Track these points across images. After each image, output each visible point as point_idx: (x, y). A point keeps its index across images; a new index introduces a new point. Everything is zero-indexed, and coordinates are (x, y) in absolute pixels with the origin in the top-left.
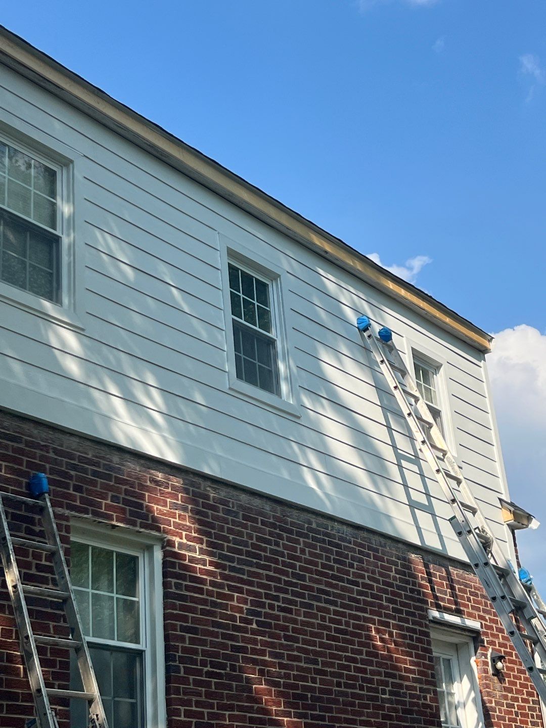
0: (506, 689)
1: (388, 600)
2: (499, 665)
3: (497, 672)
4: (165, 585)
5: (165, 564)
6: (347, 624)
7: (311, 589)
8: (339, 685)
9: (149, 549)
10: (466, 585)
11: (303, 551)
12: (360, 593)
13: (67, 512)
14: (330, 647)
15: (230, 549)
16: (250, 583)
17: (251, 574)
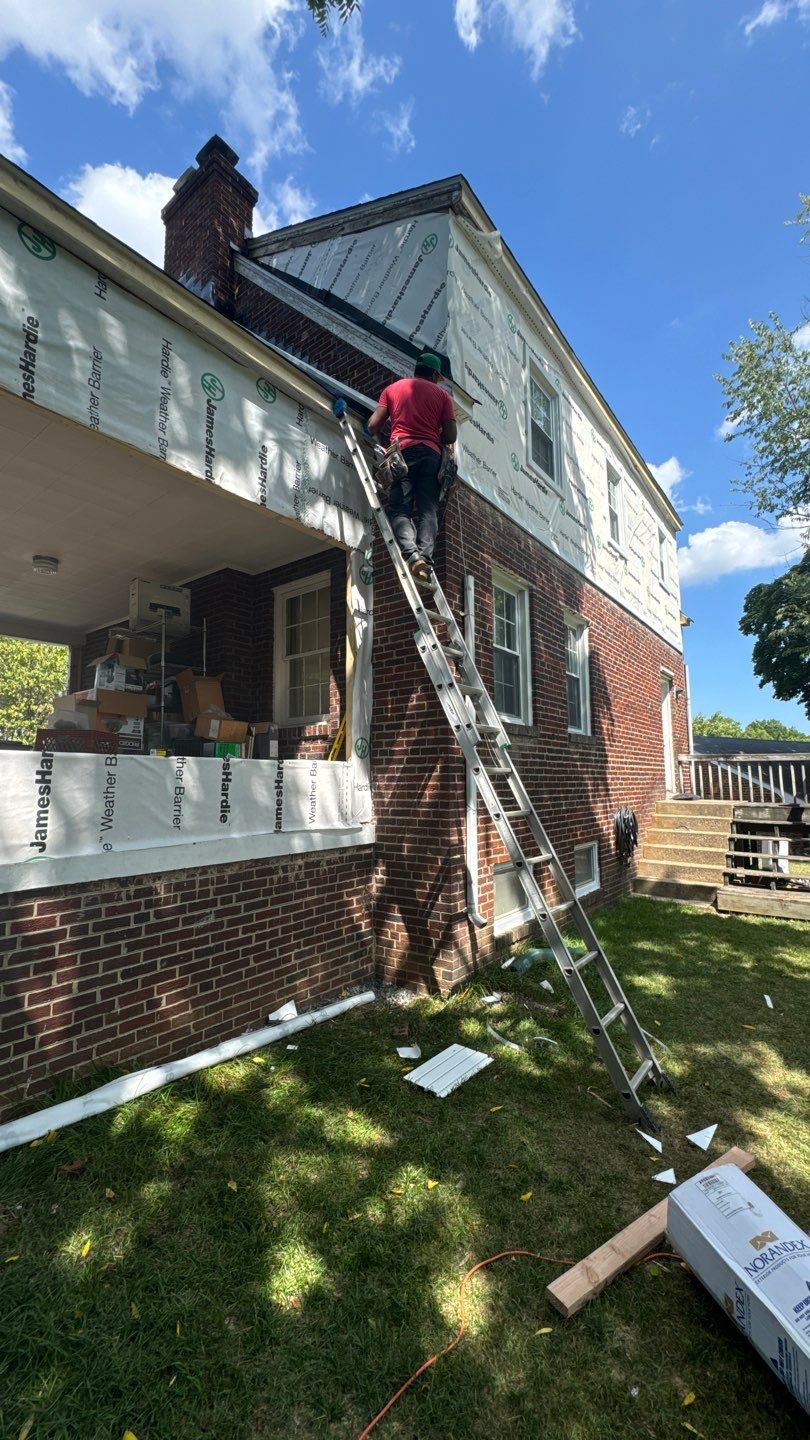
0: (678, 706)
1: (650, 660)
4: (590, 646)
5: (589, 635)
7: (630, 653)
8: (637, 700)
9: (582, 626)
10: (670, 654)
11: (628, 632)
12: (643, 656)
13: (563, 603)
14: (635, 682)
15: (608, 629)
16: (615, 649)
17: (614, 642)
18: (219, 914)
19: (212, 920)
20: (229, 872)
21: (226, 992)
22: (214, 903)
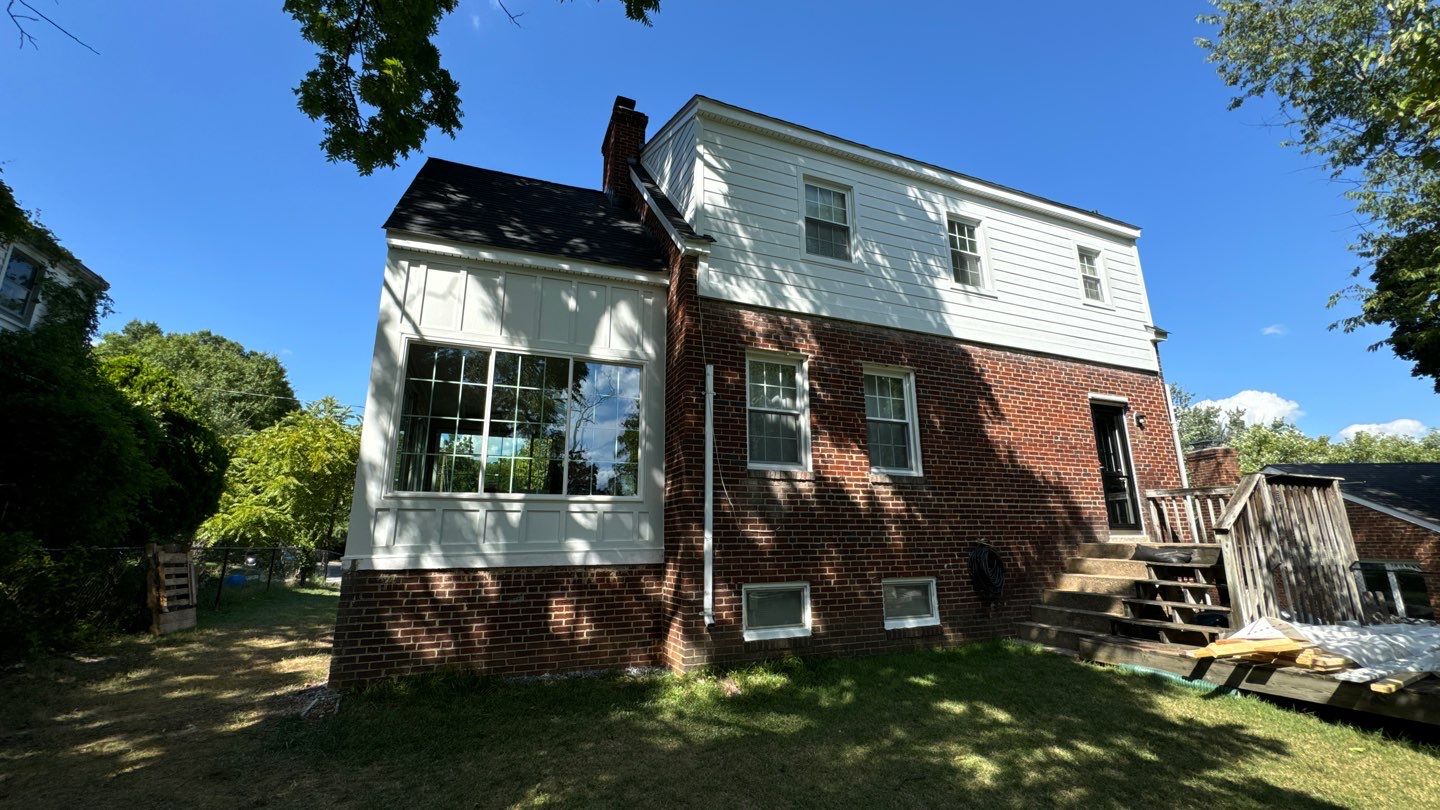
0: (1147, 434)
1: (1059, 390)
2: (1141, 421)
3: (1140, 425)
4: (917, 391)
5: (916, 381)
6: (1031, 404)
7: (1007, 388)
8: (1026, 435)
9: (908, 374)
10: (1117, 378)
11: (1001, 368)
12: (1040, 387)
13: (861, 361)
14: (1020, 416)
15: (954, 371)
16: (969, 388)
17: (967, 382)
18: (527, 597)
19: (522, 600)
20: (535, 572)
21: (530, 646)
22: (524, 590)
